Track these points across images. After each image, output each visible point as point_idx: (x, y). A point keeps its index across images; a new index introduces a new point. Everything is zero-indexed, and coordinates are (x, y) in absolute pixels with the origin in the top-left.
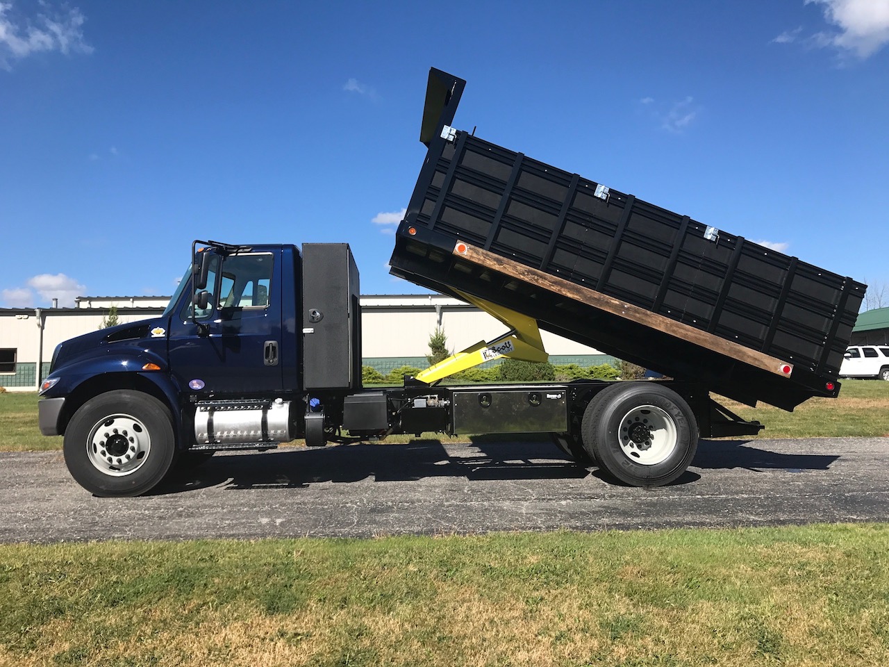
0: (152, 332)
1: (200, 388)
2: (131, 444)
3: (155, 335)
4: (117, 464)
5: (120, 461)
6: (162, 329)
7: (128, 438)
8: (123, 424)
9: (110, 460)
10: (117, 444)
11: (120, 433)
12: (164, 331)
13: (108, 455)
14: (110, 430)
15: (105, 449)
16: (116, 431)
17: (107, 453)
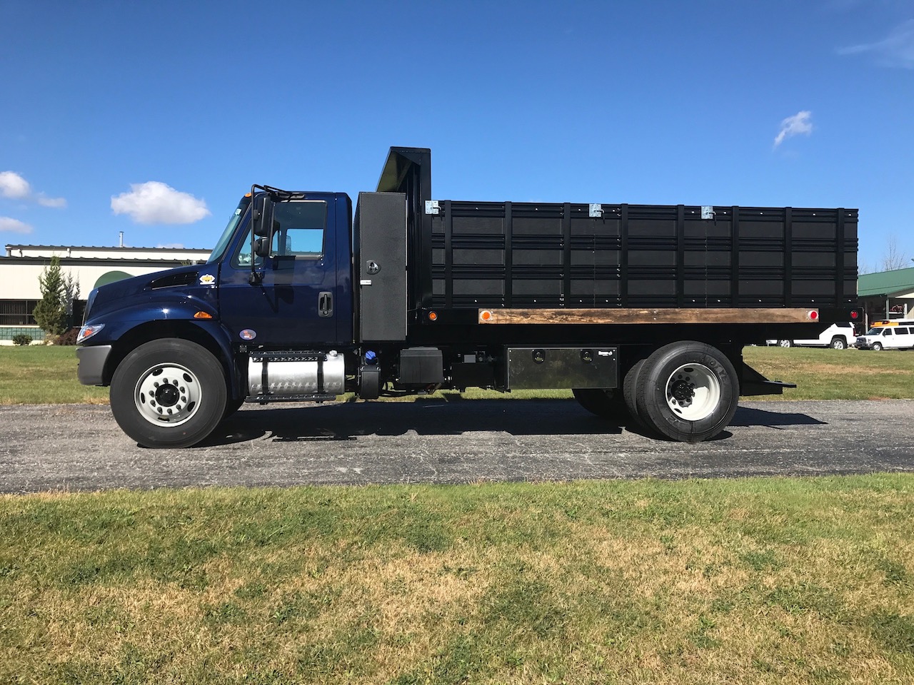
0: (201, 279)
1: (251, 338)
2: (181, 394)
3: (204, 283)
4: (168, 414)
5: (170, 412)
6: (211, 276)
7: (178, 388)
8: (173, 374)
9: (160, 410)
10: (167, 394)
11: (171, 382)
12: (214, 278)
13: (158, 405)
14: (159, 379)
15: (154, 399)
16: (166, 380)
17: (156, 403)
